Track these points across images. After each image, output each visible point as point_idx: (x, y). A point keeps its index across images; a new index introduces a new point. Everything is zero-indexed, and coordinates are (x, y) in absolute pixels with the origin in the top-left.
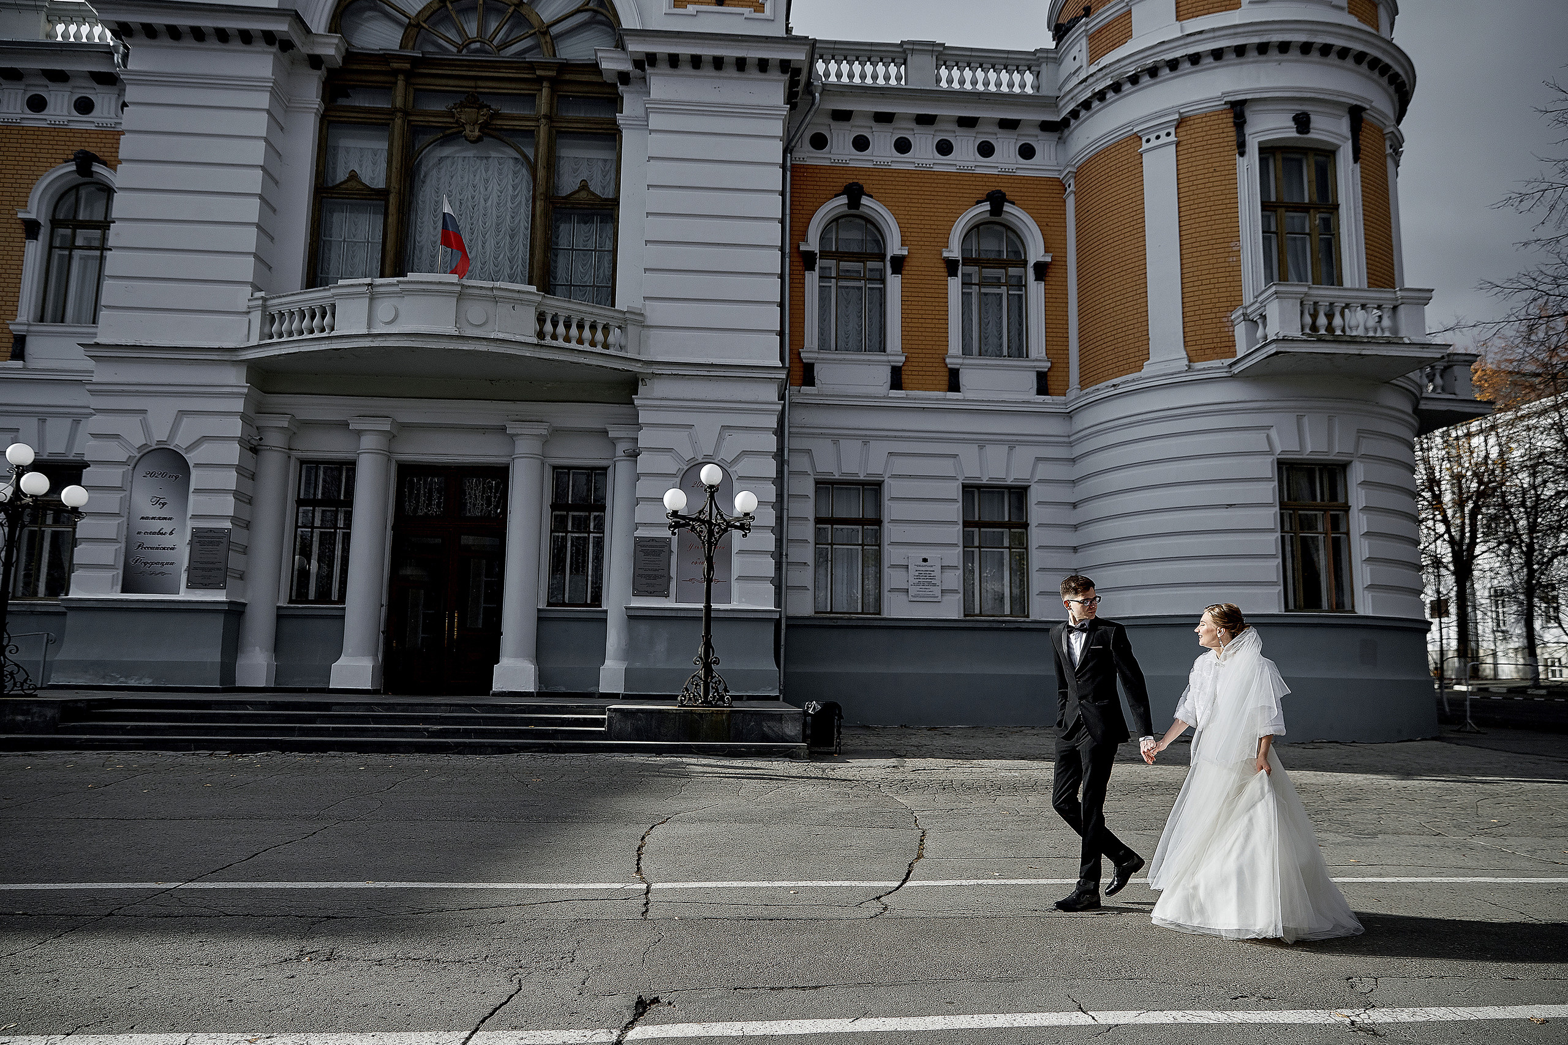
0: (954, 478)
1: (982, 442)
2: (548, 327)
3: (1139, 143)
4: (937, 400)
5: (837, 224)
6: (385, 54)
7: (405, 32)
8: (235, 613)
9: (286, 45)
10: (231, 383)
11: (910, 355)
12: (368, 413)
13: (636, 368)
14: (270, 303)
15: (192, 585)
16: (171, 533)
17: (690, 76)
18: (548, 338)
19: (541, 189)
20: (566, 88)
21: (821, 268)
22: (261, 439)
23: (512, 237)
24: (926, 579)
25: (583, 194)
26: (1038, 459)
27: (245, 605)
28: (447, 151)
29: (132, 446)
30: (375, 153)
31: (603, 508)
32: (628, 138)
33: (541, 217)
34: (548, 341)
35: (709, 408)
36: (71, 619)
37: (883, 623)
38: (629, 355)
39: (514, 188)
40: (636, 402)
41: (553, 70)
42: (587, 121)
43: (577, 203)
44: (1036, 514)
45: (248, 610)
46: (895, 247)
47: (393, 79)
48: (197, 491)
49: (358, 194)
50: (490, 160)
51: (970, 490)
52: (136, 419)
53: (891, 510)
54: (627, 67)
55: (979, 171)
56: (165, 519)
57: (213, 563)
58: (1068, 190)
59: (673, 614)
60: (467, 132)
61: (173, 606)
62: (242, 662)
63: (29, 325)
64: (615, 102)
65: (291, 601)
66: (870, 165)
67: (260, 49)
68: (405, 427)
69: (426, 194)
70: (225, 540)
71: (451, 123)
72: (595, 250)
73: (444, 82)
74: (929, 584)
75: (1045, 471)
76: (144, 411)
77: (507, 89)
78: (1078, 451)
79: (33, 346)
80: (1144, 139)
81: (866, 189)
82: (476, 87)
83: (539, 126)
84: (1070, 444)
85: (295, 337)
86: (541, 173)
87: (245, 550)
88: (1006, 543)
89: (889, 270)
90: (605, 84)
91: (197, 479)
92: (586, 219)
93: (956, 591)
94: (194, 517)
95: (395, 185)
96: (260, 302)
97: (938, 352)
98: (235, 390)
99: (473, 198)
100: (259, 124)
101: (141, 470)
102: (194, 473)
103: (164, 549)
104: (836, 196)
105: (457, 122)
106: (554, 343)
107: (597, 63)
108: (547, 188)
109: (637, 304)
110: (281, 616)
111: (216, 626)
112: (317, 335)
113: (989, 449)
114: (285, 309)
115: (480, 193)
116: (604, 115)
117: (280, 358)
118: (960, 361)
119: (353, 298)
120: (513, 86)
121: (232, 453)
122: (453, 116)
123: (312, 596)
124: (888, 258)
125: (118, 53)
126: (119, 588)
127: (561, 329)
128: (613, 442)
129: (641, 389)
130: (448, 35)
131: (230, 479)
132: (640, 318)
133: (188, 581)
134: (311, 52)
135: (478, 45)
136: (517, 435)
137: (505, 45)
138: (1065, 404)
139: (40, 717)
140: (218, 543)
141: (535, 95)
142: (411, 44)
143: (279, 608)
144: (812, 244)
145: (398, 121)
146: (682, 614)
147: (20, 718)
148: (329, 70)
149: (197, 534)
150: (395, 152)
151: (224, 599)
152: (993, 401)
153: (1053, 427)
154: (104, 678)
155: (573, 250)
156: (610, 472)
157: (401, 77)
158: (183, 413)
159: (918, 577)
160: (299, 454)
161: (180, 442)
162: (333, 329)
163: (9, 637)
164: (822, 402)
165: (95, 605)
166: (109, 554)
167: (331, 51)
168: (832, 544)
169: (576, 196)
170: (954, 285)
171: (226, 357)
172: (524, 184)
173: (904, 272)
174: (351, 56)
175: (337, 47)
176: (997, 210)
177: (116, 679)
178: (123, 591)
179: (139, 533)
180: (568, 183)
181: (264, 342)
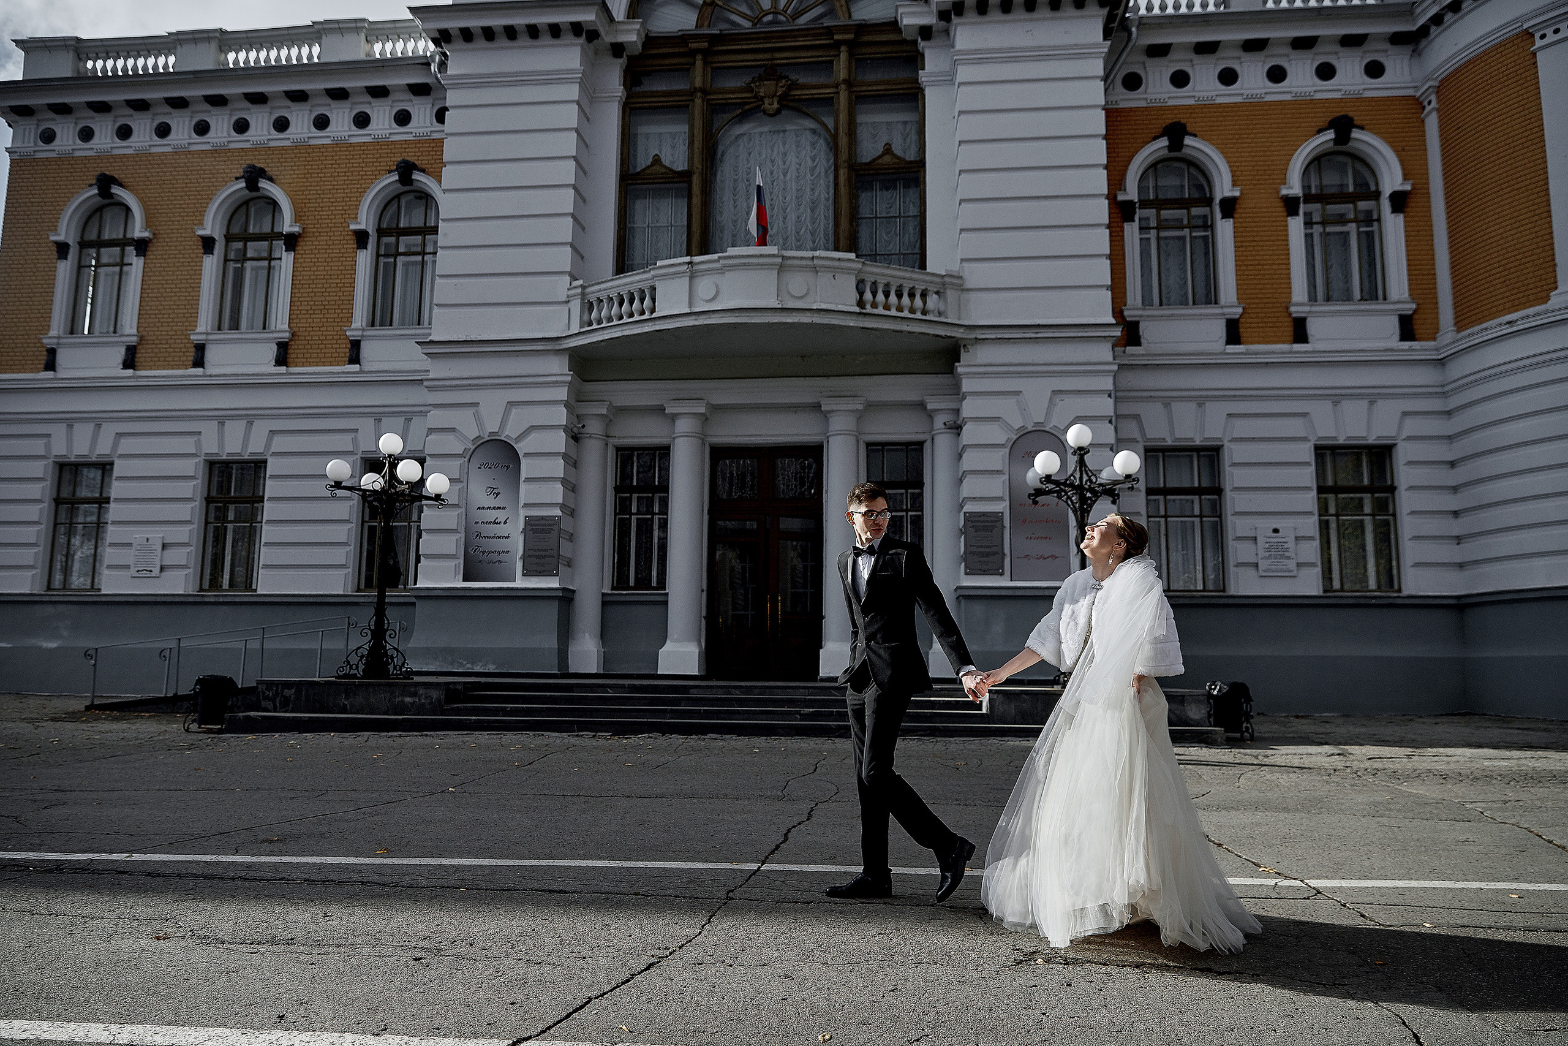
0: (1305, 439)
1: (1336, 397)
2: (868, 296)
3: (1531, 40)
4: (1283, 353)
5: (1156, 170)
6: (683, 35)
7: (700, 12)
8: (566, 599)
9: (592, 35)
10: (555, 372)
11: (1247, 306)
12: (682, 396)
13: (958, 333)
14: (588, 290)
15: (527, 573)
16: (505, 522)
17: (999, 22)
18: (868, 306)
19: (844, 156)
20: (864, 50)
21: (1140, 219)
22: (584, 426)
23: (813, 210)
24: (1278, 551)
25: (887, 159)
26: (1405, 414)
27: (574, 591)
28: (745, 128)
29: (466, 438)
30: (673, 136)
31: (920, 484)
32: (932, 97)
33: (845, 186)
34: (869, 309)
35: (1038, 372)
36: (421, 607)
37: (1231, 601)
38: (950, 321)
39: (813, 159)
40: (960, 370)
41: (850, 33)
42: (889, 82)
43: (881, 169)
44: (1404, 475)
45: (577, 596)
46: (1224, 187)
47: (690, 60)
48: (527, 480)
49: (661, 178)
50: (787, 134)
51: (1322, 451)
52: (469, 413)
53: (1233, 477)
54: (930, 20)
55: (1318, 96)
56: (499, 508)
57: (545, 550)
58: (1428, 108)
59: (1010, 593)
60: (766, 106)
61: (514, 594)
62: (573, 649)
63: (363, 330)
64: (916, 60)
65: (613, 588)
66: (1191, 102)
67: (568, 42)
68: (716, 409)
69: (726, 173)
70: (556, 528)
71: (749, 98)
72: (899, 217)
73: (740, 57)
74: (1282, 557)
75: (1413, 426)
76: (477, 404)
77: (804, 58)
78: (1455, 402)
79: (368, 350)
80: (1537, 36)
81: (1189, 129)
82: (772, 59)
83: (838, 93)
84: (1445, 395)
85: (615, 322)
86: (843, 140)
87: (571, 538)
88: (1367, 509)
89: (1218, 214)
90: (904, 42)
91: (527, 468)
92: (889, 185)
93: (1313, 565)
94: (526, 505)
95: (697, 164)
96: (580, 290)
97: (1279, 300)
98: (559, 378)
99: (772, 173)
100: (570, 116)
101: (475, 462)
102: (524, 463)
103: (499, 538)
104: (1155, 138)
105: (756, 97)
106: (875, 311)
107: (896, 21)
108: (850, 154)
109: (955, 267)
110: (606, 603)
111: (552, 611)
112: (637, 318)
113: (1346, 405)
114: (603, 296)
115: (779, 167)
116: (902, 74)
117: (602, 343)
118: (1307, 309)
119: (673, 278)
120: (810, 54)
121: (559, 441)
122: (752, 91)
123: (632, 583)
124: (1217, 200)
125: (434, 61)
126: (461, 577)
127: (880, 297)
128: (930, 416)
129: (964, 356)
130: (740, 9)
131: (558, 467)
132: (959, 282)
133: (524, 568)
134: (614, 41)
135: (770, 18)
136: (833, 411)
137: (798, 14)
138: (1437, 350)
139: (426, 698)
140: (550, 531)
141: (831, 62)
142: (706, 23)
143: (604, 595)
144: (1131, 193)
145: (698, 101)
146: (1020, 593)
147: (408, 700)
148: (630, 58)
149: (530, 522)
150: (696, 132)
151: (557, 585)
152: (1349, 351)
153: (1423, 377)
154: (452, 664)
155: (876, 218)
156: (927, 447)
157: (699, 57)
158: (512, 404)
159: (1268, 550)
160: (616, 441)
161: (510, 433)
162: (653, 311)
163: (389, 623)
164: (1150, 362)
165: (440, 593)
166: (451, 544)
167: (633, 38)
168: (1166, 517)
169: (880, 161)
170: (1296, 226)
171: (550, 346)
172: (822, 154)
173: (1236, 215)
174: (650, 41)
175: (639, 34)
176: (1343, 137)
177: (463, 666)
178: (465, 580)
179: (476, 523)
180: (869, 149)
181: (584, 330)
